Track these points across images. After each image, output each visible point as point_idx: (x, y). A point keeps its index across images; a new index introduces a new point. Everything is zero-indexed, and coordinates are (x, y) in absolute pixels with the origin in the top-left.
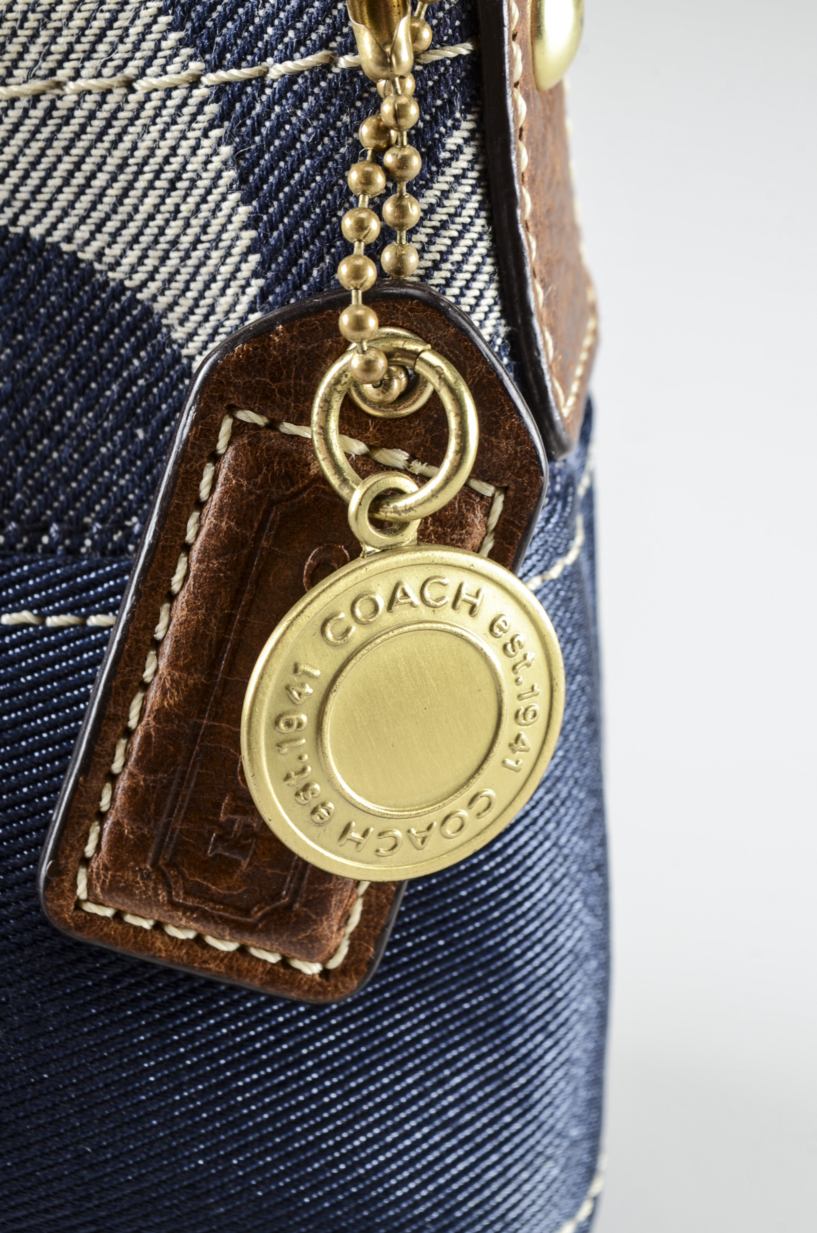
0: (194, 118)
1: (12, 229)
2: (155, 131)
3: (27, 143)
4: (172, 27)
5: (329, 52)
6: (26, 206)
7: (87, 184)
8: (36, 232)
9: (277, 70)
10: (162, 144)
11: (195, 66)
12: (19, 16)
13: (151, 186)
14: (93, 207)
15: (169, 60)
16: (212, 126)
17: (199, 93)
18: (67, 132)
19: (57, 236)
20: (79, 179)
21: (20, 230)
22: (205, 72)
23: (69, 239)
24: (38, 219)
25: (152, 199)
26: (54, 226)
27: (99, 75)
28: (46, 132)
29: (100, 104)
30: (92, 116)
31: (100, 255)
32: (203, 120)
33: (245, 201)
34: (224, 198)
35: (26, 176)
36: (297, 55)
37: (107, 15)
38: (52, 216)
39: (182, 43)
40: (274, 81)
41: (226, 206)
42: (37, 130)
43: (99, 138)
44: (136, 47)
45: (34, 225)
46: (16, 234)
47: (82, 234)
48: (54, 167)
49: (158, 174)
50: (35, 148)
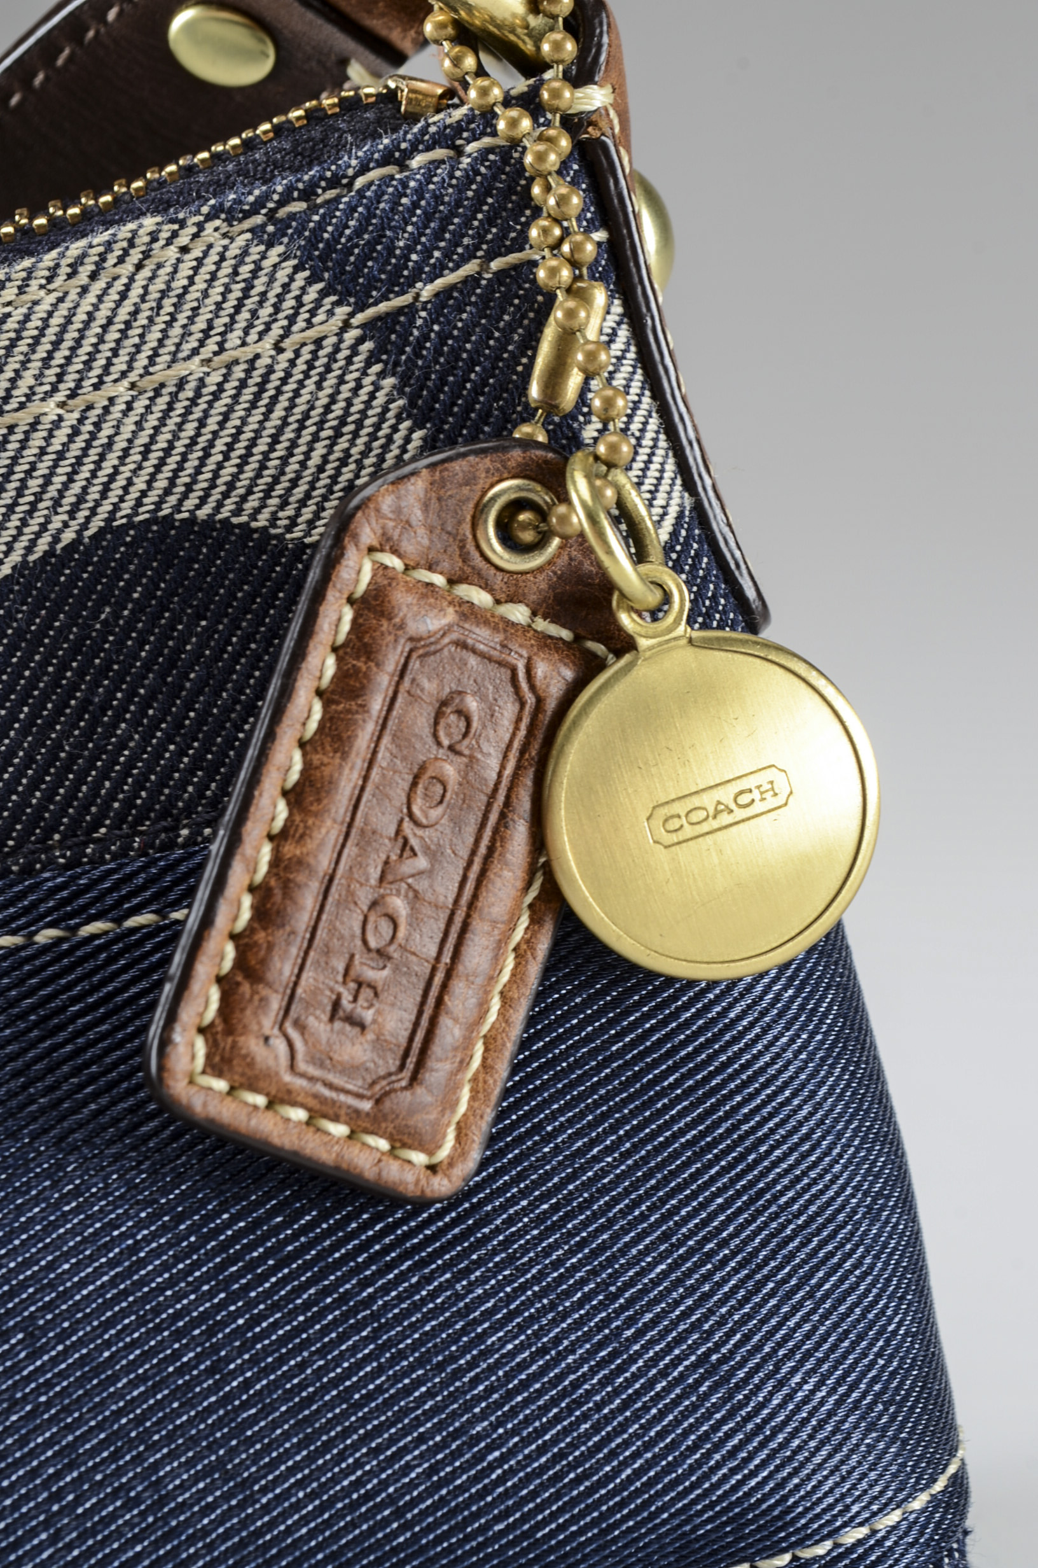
0: (349, 360)
1: (178, 517)
2: (310, 384)
3: (180, 426)
4: (310, 281)
5: (478, 261)
6: (189, 488)
7: (249, 453)
8: (202, 514)
9: (427, 291)
10: (321, 394)
11: (342, 311)
12: (154, 304)
13: (316, 438)
14: (259, 475)
15: (313, 313)
16: (368, 364)
17: (351, 335)
18: (220, 407)
19: (225, 513)
20: (240, 449)
21: (186, 515)
22: (352, 315)
23: (238, 512)
24: (203, 501)
25: (320, 449)
26: (220, 505)
27: (244, 344)
28: (197, 413)
29: (248, 372)
30: (243, 384)
31: (274, 518)
32: (359, 361)
33: (418, 425)
34: (395, 429)
35: (184, 458)
36: (446, 272)
37: (243, 285)
38: (216, 495)
39: (323, 294)
40: (426, 303)
41: (398, 438)
42: (188, 411)
43: (253, 405)
44: (277, 308)
45: (198, 507)
46: (182, 520)
47: (252, 503)
48: (211, 444)
49: (320, 425)
50: (190, 429)
